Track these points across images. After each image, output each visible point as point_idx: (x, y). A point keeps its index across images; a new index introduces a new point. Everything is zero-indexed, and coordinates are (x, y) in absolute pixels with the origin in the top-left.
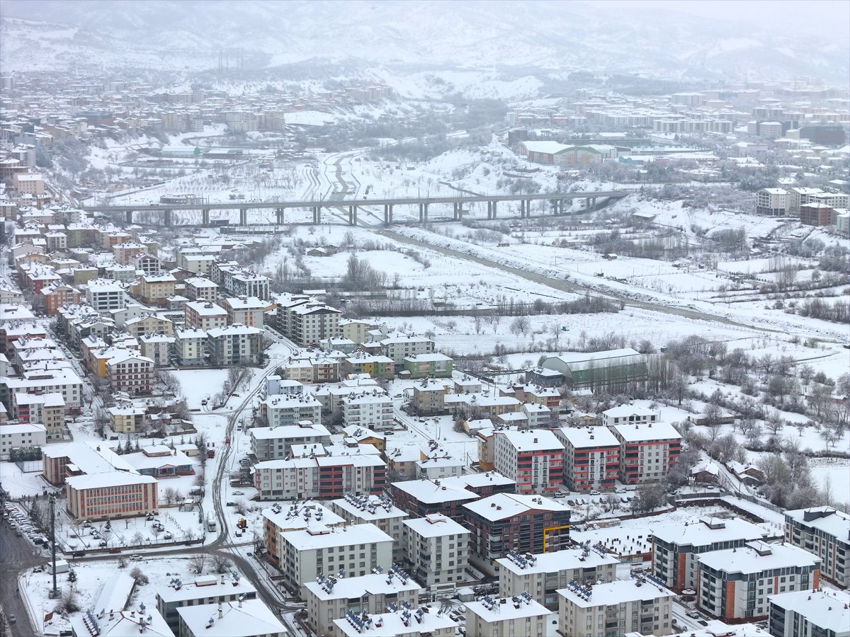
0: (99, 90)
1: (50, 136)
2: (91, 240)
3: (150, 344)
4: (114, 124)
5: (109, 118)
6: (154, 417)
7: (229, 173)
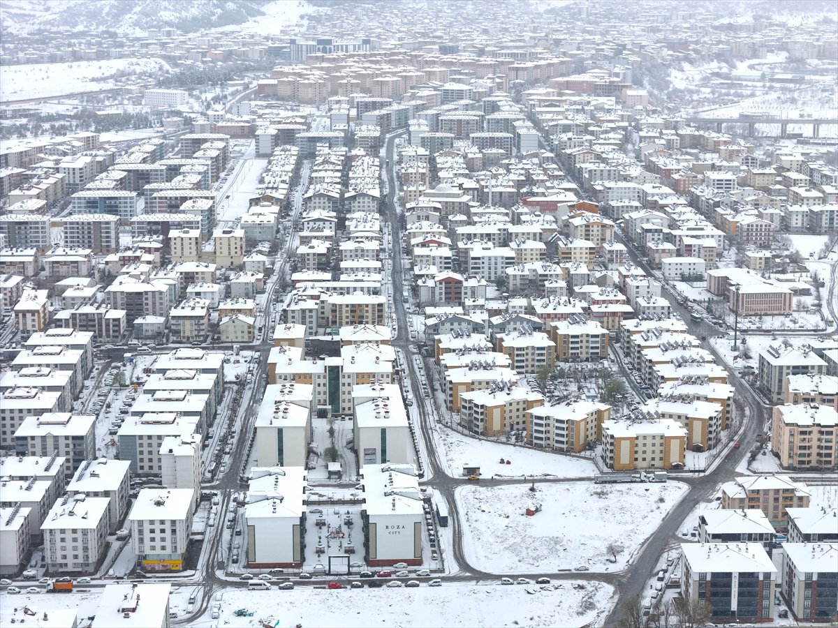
0: (666, 20)
1: (639, 60)
2: (697, 143)
3: (767, 214)
4: (689, 50)
5: (684, 44)
6: (778, 260)
7: (796, 95)
